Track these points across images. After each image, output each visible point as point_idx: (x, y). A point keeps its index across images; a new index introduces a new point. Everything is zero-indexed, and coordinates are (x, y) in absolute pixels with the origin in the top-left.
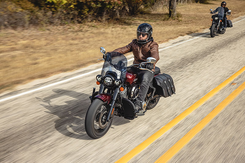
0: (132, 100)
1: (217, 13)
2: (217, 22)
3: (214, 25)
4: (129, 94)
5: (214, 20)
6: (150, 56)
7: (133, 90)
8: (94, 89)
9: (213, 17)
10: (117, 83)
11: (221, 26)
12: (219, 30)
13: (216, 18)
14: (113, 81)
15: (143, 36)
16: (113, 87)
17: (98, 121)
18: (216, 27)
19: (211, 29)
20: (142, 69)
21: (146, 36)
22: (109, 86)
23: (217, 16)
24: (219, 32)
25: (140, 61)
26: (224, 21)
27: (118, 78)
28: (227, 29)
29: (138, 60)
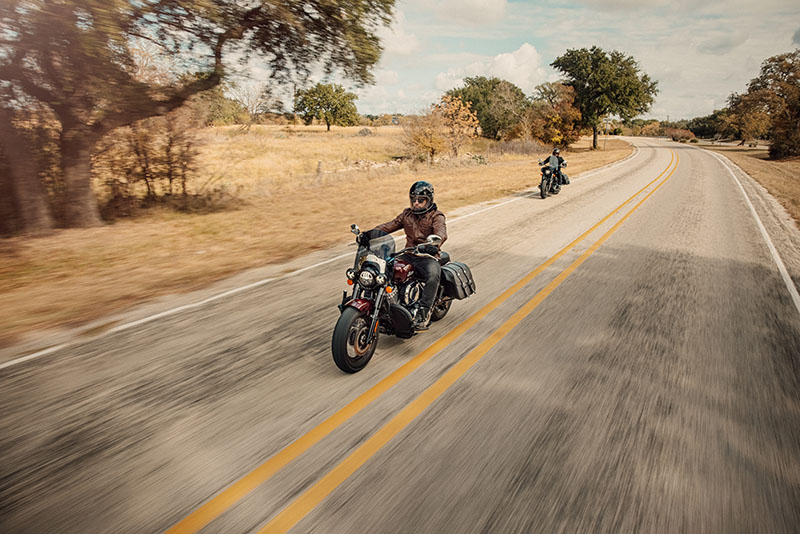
0: (407, 307)
1: (548, 164)
2: (549, 176)
3: (546, 182)
4: (401, 296)
5: (544, 174)
6: (433, 233)
7: (407, 291)
8: (345, 293)
9: (544, 170)
10: (380, 280)
11: (553, 184)
12: (552, 189)
13: (548, 172)
14: (375, 277)
15: (420, 202)
16: (374, 287)
17: (352, 344)
18: (548, 184)
19: (540, 187)
20: (419, 254)
21: (425, 202)
22: (368, 286)
23: (548, 168)
24: (552, 191)
25: (416, 243)
26: (558, 176)
27: (382, 271)
28: (562, 187)
29: (413, 241)
